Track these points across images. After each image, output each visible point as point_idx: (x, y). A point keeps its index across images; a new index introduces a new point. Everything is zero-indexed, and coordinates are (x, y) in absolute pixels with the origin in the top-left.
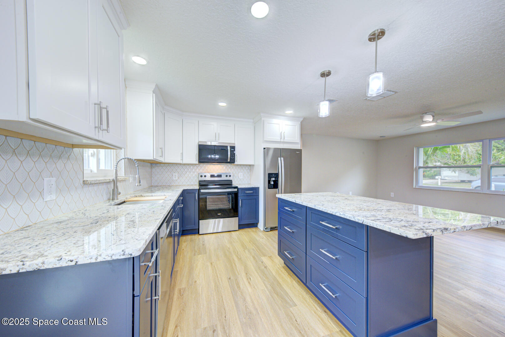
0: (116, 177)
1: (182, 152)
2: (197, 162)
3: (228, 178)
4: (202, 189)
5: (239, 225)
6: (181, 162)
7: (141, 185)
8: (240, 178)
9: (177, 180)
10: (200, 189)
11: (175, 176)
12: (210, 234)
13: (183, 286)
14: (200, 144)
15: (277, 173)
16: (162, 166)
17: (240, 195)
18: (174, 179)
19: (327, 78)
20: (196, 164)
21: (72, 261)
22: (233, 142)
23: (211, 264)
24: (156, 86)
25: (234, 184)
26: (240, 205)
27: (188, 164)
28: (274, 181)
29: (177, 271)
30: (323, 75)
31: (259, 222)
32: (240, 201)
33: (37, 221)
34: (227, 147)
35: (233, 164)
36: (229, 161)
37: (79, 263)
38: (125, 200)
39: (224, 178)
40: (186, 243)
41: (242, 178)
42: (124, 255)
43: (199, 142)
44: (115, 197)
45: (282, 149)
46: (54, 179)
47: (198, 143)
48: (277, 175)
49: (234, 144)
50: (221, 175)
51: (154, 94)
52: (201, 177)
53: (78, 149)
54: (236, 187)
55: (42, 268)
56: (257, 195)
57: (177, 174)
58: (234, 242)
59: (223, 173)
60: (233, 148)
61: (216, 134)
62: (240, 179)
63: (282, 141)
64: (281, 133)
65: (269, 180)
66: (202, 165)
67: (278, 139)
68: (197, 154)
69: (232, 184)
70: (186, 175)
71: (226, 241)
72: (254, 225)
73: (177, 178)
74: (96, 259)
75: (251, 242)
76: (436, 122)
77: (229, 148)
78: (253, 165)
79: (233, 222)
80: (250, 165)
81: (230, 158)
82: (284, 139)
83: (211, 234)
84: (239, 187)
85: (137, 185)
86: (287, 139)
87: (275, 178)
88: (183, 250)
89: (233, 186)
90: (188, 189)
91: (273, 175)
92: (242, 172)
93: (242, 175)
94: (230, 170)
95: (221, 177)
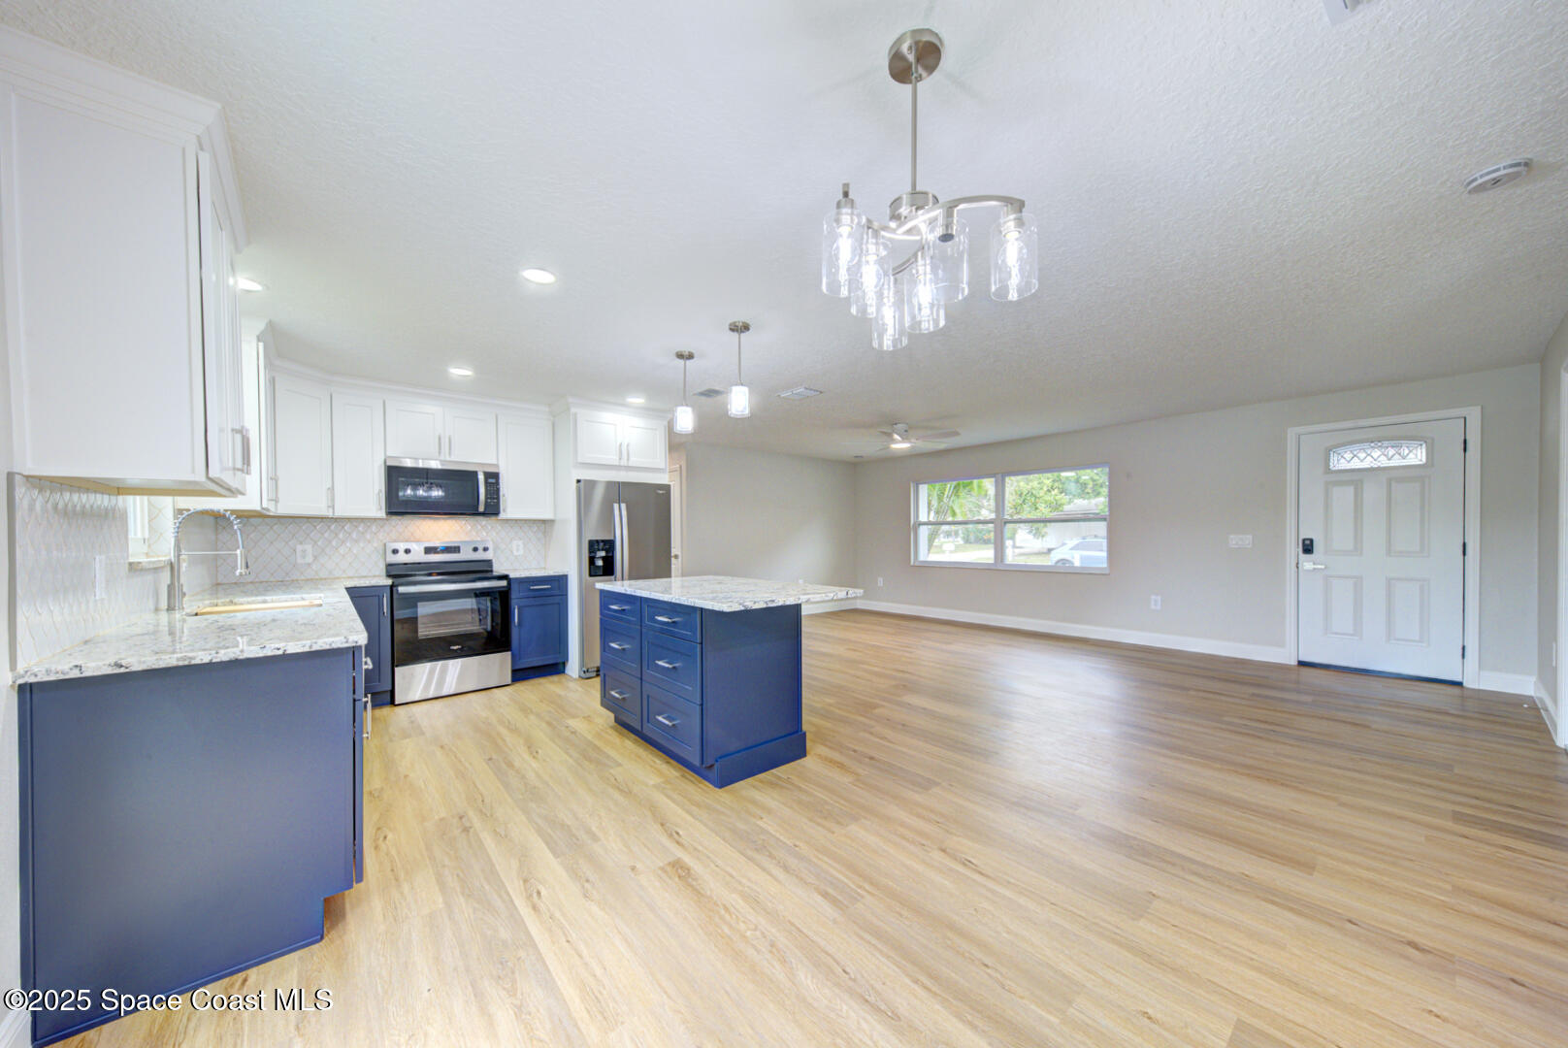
0: (178, 556)
1: (329, 485)
2: (382, 514)
3: (480, 555)
4: (402, 585)
5: (514, 671)
6: (330, 514)
8: (515, 553)
9: (309, 564)
10: (397, 586)
11: (304, 551)
12: (427, 701)
14: (389, 463)
15: (612, 538)
16: (253, 525)
17: (514, 595)
18: (300, 561)
19: (688, 362)
20: (376, 520)
21: (279, 649)
22: (494, 462)
24: (265, 324)
25: (499, 569)
26: (517, 622)
27: (349, 519)
28: (603, 558)
30: (680, 356)
31: (567, 660)
32: (516, 611)
34: (475, 473)
35: (493, 518)
36: (481, 509)
37: (288, 652)
39: (466, 555)
41: (521, 552)
42: (347, 642)
43: (388, 459)
44: (175, 603)
45: (623, 483)
47: (385, 462)
48: (609, 545)
49: (497, 466)
50: (459, 547)
51: (261, 345)
52: (392, 555)
54: (505, 577)
55: (241, 657)
56: (564, 594)
57: (309, 548)
59: (465, 542)
60: (493, 478)
61: (440, 439)
62: (516, 557)
63: (622, 464)
64: (621, 445)
65: (593, 555)
66: (395, 519)
67: (612, 458)
68: (380, 491)
69: (492, 571)
70: (342, 550)
72: (556, 668)
73: (309, 559)
74: (311, 647)
75: (545, 701)
76: (910, 442)
77: (481, 477)
78: (551, 522)
79: (498, 665)
80: (544, 522)
81: (486, 502)
82: (628, 460)
83: (432, 700)
84: (512, 576)
86: (634, 461)
87: (607, 552)
89: (495, 574)
90: (359, 586)
91: (602, 544)
92: (521, 539)
93: (522, 546)
94: (485, 534)
95: (459, 552)
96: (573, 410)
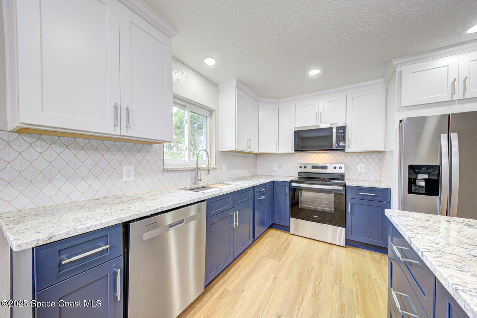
0: (197, 166)
1: (277, 141)
2: (293, 151)
3: (337, 171)
7: (210, 174)
8: (359, 171)
9: (277, 171)
10: (292, 182)
11: (275, 166)
12: (302, 238)
13: (230, 288)
14: (296, 130)
15: (438, 164)
18: (275, 169)
20: (292, 154)
22: (343, 121)
23: (275, 278)
24: (237, 80)
26: (349, 211)
27: (284, 154)
28: (426, 181)
29: (239, 266)
32: (349, 205)
33: (117, 194)
34: (332, 128)
35: (342, 152)
36: (334, 147)
38: (206, 186)
39: (331, 170)
40: (271, 238)
41: (363, 171)
43: (295, 128)
44: (196, 182)
46: (133, 167)
48: (435, 170)
49: (345, 123)
50: (327, 166)
51: (237, 89)
52: (300, 168)
53: (157, 144)
58: (327, 262)
59: (330, 164)
61: (316, 114)
62: (360, 173)
63: (455, 98)
67: (443, 96)
68: (293, 142)
70: (285, 165)
71: (316, 256)
75: (356, 276)
77: (334, 130)
78: (384, 152)
80: (380, 152)
81: (337, 143)
83: (305, 239)
85: (207, 174)
87: (431, 176)
88: (263, 245)
90: (279, 180)
92: (363, 163)
93: (364, 167)
95: (327, 169)
96: (398, 69)
